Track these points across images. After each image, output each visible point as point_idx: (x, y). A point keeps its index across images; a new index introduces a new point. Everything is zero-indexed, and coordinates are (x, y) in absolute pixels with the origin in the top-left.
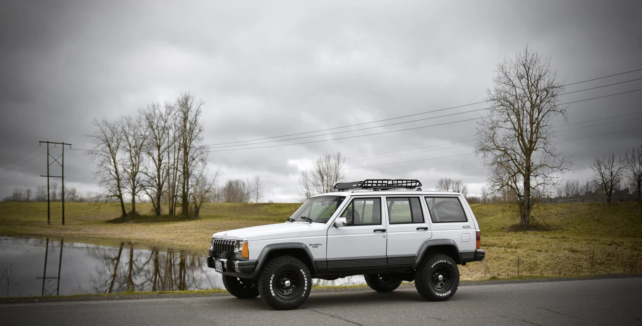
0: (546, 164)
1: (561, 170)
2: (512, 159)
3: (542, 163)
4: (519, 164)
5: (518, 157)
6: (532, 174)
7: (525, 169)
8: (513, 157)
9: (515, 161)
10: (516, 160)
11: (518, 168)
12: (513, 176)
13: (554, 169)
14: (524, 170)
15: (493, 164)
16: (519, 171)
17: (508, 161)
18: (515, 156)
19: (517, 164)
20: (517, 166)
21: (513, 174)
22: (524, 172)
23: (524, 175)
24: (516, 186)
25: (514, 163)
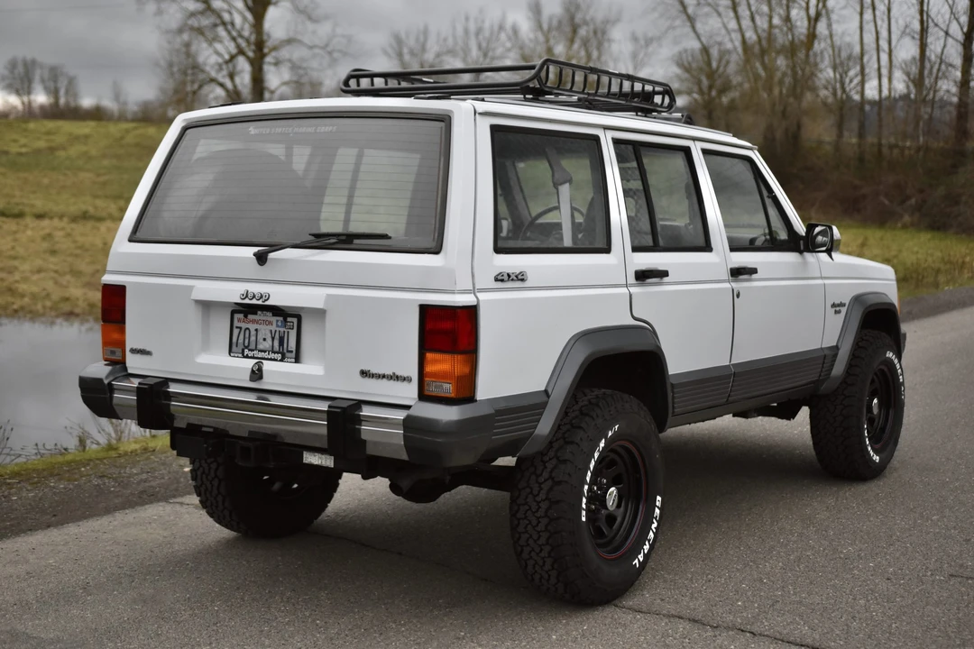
0: (299, 37)
1: (330, 53)
2: (224, 24)
3: (292, 35)
4: (241, 36)
5: (238, 20)
6: (268, 59)
7: (253, 47)
8: (226, 17)
9: (229, 27)
10: (233, 24)
11: (238, 46)
12: (227, 62)
13: (317, 51)
14: (250, 50)
15: (180, 31)
16: (241, 52)
17: (215, 25)
18: (230, 13)
19: (234, 34)
20: (234, 39)
21: (227, 57)
22: (251, 54)
23: (252, 62)
24: (235, 86)
25: (229, 33)
